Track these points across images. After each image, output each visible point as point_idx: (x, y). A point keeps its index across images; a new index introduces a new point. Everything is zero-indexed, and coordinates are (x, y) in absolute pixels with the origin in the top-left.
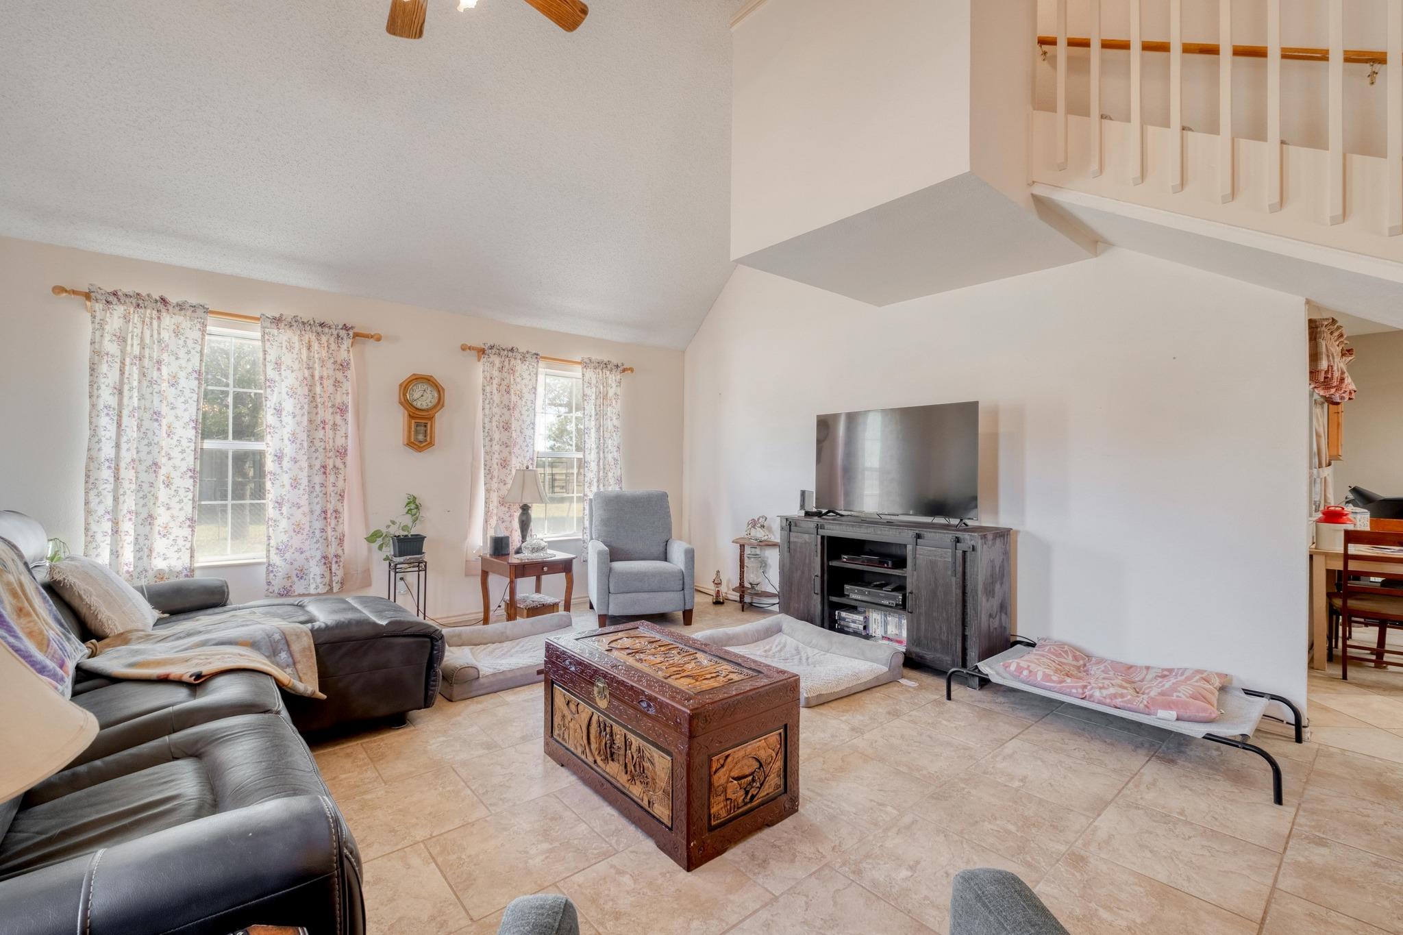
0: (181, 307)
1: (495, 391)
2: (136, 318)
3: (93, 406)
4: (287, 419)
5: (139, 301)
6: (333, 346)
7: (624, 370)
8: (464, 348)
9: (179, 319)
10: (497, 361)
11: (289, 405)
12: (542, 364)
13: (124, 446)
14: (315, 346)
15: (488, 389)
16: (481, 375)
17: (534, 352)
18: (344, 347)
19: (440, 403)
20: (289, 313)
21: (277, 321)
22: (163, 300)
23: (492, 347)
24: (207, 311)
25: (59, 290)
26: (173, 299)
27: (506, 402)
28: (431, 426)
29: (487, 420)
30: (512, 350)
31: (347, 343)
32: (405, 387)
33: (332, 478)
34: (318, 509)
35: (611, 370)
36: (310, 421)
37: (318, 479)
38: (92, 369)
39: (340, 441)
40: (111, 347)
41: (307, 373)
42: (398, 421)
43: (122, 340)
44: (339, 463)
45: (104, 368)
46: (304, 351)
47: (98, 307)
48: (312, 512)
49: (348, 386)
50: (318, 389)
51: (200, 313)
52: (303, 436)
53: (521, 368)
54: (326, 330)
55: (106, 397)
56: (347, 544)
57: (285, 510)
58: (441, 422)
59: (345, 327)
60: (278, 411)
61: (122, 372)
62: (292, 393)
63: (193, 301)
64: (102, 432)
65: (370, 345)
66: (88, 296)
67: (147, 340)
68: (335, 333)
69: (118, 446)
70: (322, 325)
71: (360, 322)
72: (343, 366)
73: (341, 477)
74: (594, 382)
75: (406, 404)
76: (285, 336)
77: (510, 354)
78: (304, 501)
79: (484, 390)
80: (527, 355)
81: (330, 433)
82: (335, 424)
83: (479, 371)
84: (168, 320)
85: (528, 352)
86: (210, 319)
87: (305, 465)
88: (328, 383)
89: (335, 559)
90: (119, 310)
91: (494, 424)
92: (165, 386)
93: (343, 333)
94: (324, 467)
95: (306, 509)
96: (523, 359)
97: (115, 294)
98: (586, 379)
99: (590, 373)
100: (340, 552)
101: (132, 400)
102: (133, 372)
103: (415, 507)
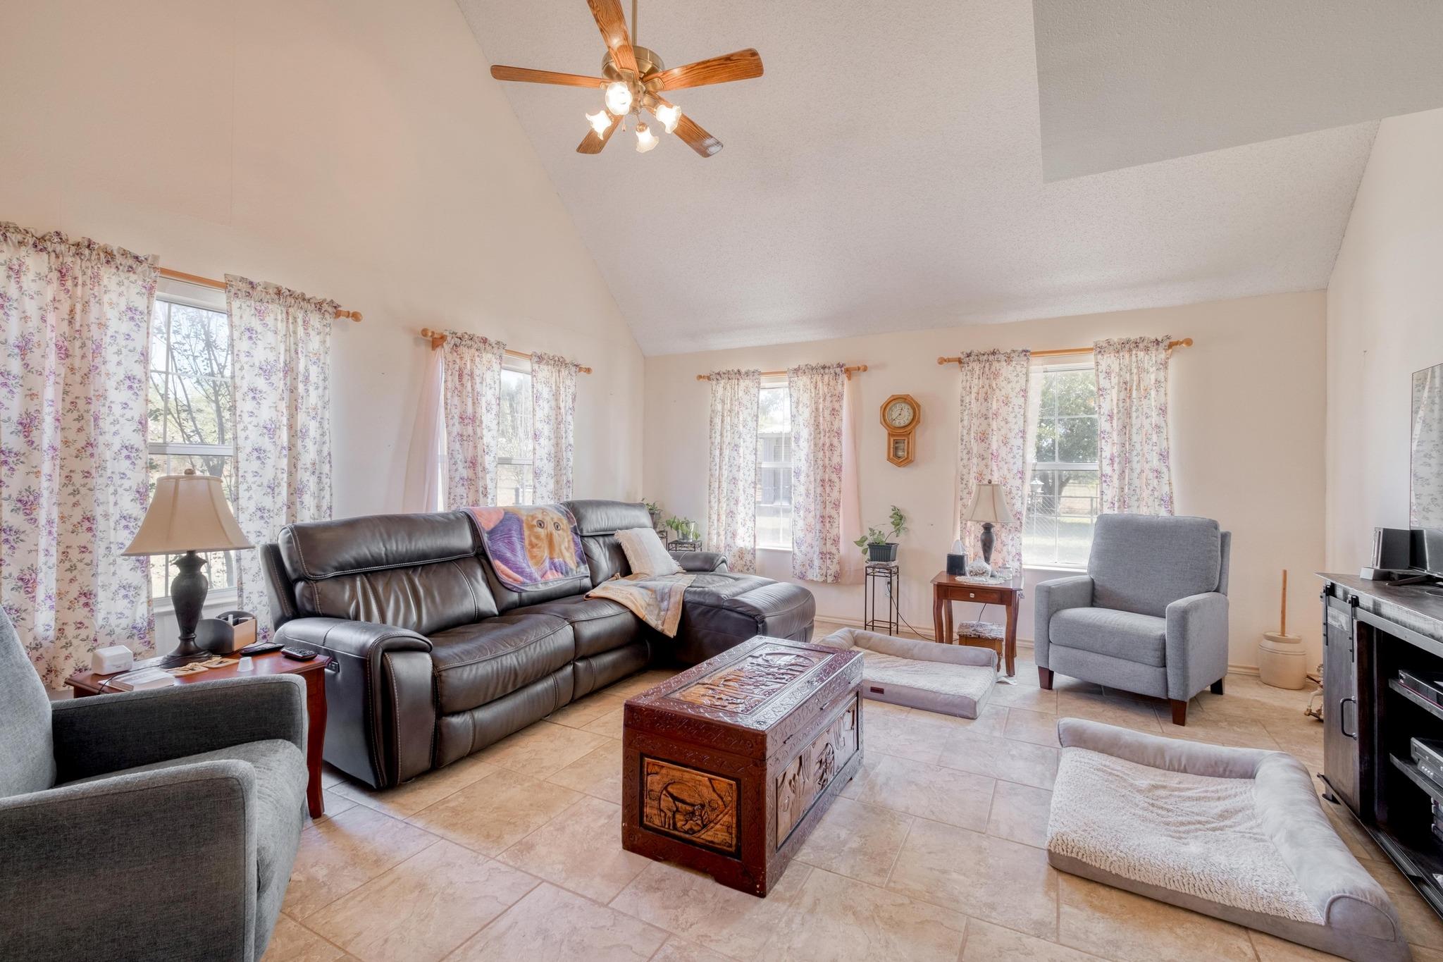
0: (747, 374)
1: (973, 401)
2: (728, 387)
3: (712, 443)
4: (803, 444)
5: (729, 376)
6: (832, 383)
7: (1171, 346)
8: (942, 361)
9: (747, 382)
10: (977, 367)
11: (804, 434)
12: (1032, 360)
13: (723, 468)
14: (820, 384)
15: (967, 400)
16: (960, 386)
17: (1021, 349)
18: (840, 381)
19: (915, 420)
20: (802, 362)
21: (796, 371)
22: (739, 372)
23: (969, 355)
24: (760, 374)
25: (700, 377)
26: (743, 370)
27: (984, 411)
28: (908, 443)
29: (965, 432)
30: (994, 353)
31: (844, 377)
32: (885, 408)
33: (828, 489)
34: (819, 514)
35: (1147, 349)
36: (815, 445)
37: (819, 490)
38: (711, 422)
39: (836, 460)
40: (719, 407)
41: (815, 407)
42: (879, 440)
43: (723, 401)
44: (834, 477)
45: (716, 420)
46: (813, 390)
47: (714, 382)
48: (816, 516)
49: (844, 412)
50: (821, 419)
51: (756, 375)
52: (811, 457)
53: (1006, 370)
54: (827, 371)
55: (717, 438)
56: (842, 546)
57: (802, 513)
58: (922, 438)
59: (840, 366)
61: (723, 422)
62: (806, 424)
63: (752, 369)
65: (864, 377)
66: (709, 378)
67: (733, 399)
68: (832, 371)
69: (720, 467)
70: (824, 367)
71: (850, 360)
72: (840, 398)
73: (836, 489)
74: (1115, 367)
75: (885, 421)
76: (802, 381)
77: (991, 358)
78: (812, 507)
79: (962, 401)
80: (1012, 355)
81: (827, 454)
82: (831, 445)
83: (960, 382)
84: (742, 384)
85: (1014, 351)
86: (763, 378)
87: (812, 479)
88: (827, 413)
89: (828, 556)
90: (722, 383)
91: (972, 435)
92: (741, 427)
93: (838, 370)
94: (823, 481)
95: (813, 513)
96: (1009, 359)
97: (719, 374)
98: (1103, 367)
99: (1109, 361)
100: (834, 550)
101: (727, 439)
102: (728, 419)
103: (899, 519)
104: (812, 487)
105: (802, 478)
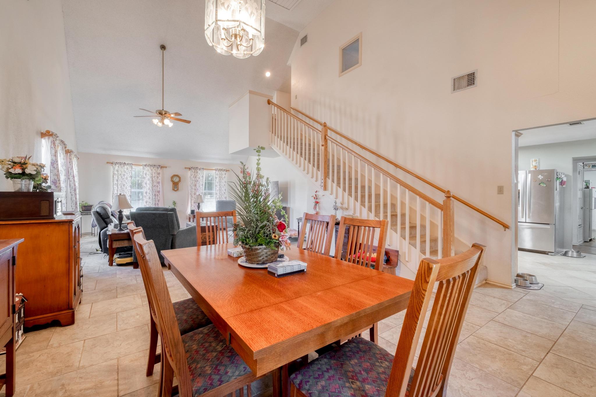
0: (128, 164)
1: (193, 177)
2: (120, 167)
3: (113, 183)
4: (148, 185)
5: (120, 164)
6: (157, 170)
7: (227, 171)
8: (186, 168)
9: (128, 166)
10: (193, 170)
11: (148, 182)
12: (204, 170)
13: (118, 191)
14: (153, 170)
15: (191, 177)
16: (189, 174)
17: (202, 168)
18: (159, 170)
19: (180, 181)
20: (148, 163)
21: (146, 165)
22: (125, 163)
23: (191, 168)
24: (133, 165)
25: (108, 163)
26: (126, 163)
27: (195, 180)
28: (178, 186)
29: (191, 184)
30: (197, 168)
31: (160, 169)
32: (172, 177)
33: (157, 197)
34: (154, 203)
35: (223, 171)
36: (152, 185)
37: (154, 197)
38: (113, 177)
39: (158, 189)
40: (116, 173)
41: (152, 175)
42: (171, 184)
43: (118, 171)
44: (158, 194)
45: (115, 176)
46: (151, 171)
47: (114, 165)
48: (153, 204)
49: (160, 178)
50: (154, 179)
51: (131, 165)
52: (151, 188)
53: (199, 172)
54: (155, 166)
55: (115, 182)
57: (147, 203)
58: (180, 185)
59: (159, 166)
60: (146, 184)
61: (118, 177)
62: (149, 180)
63: (130, 163)
64: (114, 188)
65: (165, 169)
66: (112, 163)
67: (122, 171)
68: (157, 167)
69: (117, 191)
71: (162, 164)
72: (159, 174)
73: (159, 197)
74: (218, 174)
75: (172, 181)
76: (147, 168)
78: (151, 202)
81: (156, 188)
82: (157, 186)
83: (189, 173)
84: (126, 167)
87: (151, 194)
88: (156, 177)
90: (117, 165)
91: (193, 185)
92: (125, 179)
93: (159, 167)
94: (155, 195)
95: (152, 203)
96: (200, 170)
97: (116, 163)
98: (216, 173)
99: (217, 172)
101: (120, 182)
102: (120, 177)
103: (174, 203)
104: (151, 197)
105: (148, 194)
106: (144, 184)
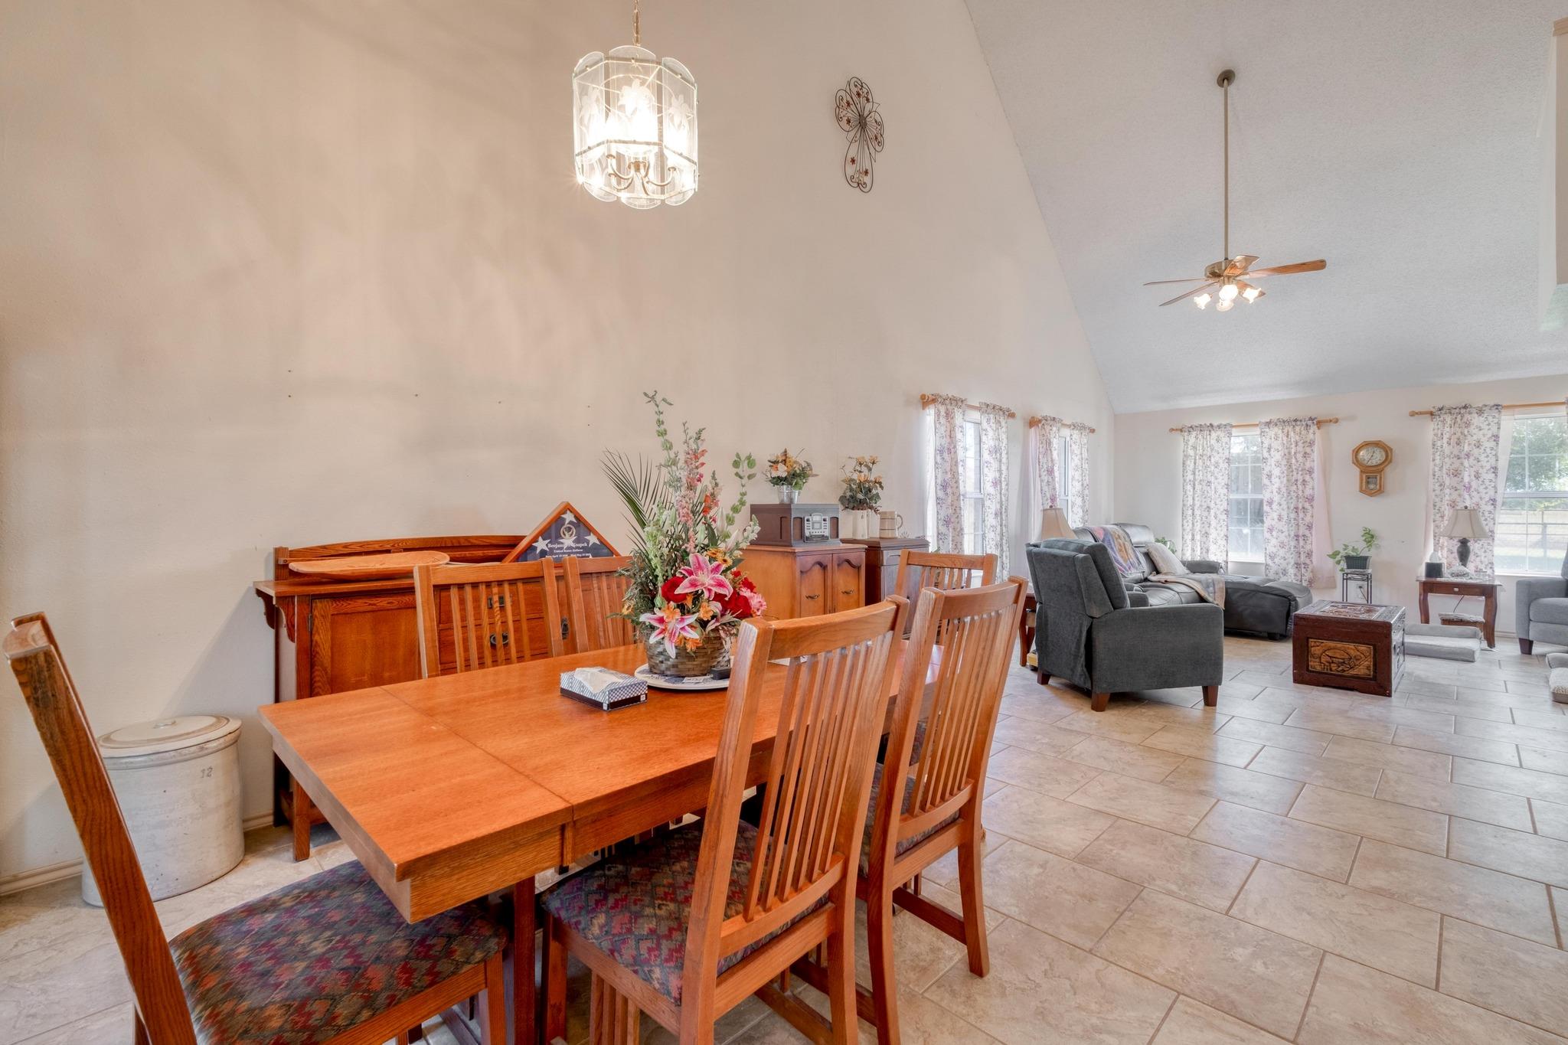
0: (1219, 427)
1: (1445, 445)
2: (1200, 436)
3: (1185, 481)
4: (1275, 480)
5: (1201, 428)
6: (1303, 432)
8: (1413, 414)
9: (1219, 433)
10: (1449, 419)
11: (1276, 472)
12: (1504, 412)
13: (1196, 499)
14: (1292, 434)
15: (1439, 443)
16: (1431, 433)
17: (1492, 404)
18: (1311, 431)
19: (1388, 459)
20: (1274, 417)
21: (1268, 424)
22: (1211, 425)
23: (1440, 409)
24: (1232, 426)
25: (1172, 430)
26: (1215, 424)
27: (1456, 452)
28: (1381, 478)
29: (1437, 469)
30: (1465, 407)
31: (1314, 428)
32: (1358, 451)
33: (1301, 515)
34: (1292, 534)
36: (1288, 480)
37: (1293, 515)
38: (1184, 464)
39: (1308, 492)
40: (1191, 452)
41: (1286, 451)
42: (1352, 476)
43: (1195, 448)
44: (1307, 505)
45: (1188, 462)
46: (1285, 438)
47: (1186, 434)
48: (1289, 535)
49: (1316, 455)
50: (1294, 461)
51: (1228, 428)
52: (1284, 490)
53: (1477, 420)
54: (1298, 423)
55: (1190, 477)
56: (1314, 558)
57: (1274, 533)
58: (1391, 475)
59: (1311, 419)
60: (1269, 476)
61: (1195, 463)
62: (1278, 465)
63: (1224, 423)
64: (1188, 492)
65: (1333, 427)
66: (1181, 431)
67: (1205, 446)
68: (1304, 423)
69: (1193, 499)
70: (1296, 420)
71: (1321, 411)
72: (1311, 444)
73: (1309, 515)
75: (1357, 461)
76: (1273, 431)
77: (1463, 411)
78: (1285, 529)
79: (1434, 445)
80: (1484, 409)
81: (1300, 487)
82: (1304, 480)
83: (1429, 430)
84: (1214, 435)
85: (1486, 406)
86: (1234, 430)
87: (1285, 507)
88: (1300, 456)
89: (1303, 566)
90: (1194, 434)
91: (1444, 471)
92: (1213, 468)
93: (1310, 423)
94: (1297, 508)
95: (1286, 533)
96: (1480, 412)
97: (1191, 427)
100: (1308, 561)
101: (1199, 476)
102: (1200, 462)
103: (1370, 537)
104: (1284, 514)
105: (1275, 506)
106: (1265, 476)
